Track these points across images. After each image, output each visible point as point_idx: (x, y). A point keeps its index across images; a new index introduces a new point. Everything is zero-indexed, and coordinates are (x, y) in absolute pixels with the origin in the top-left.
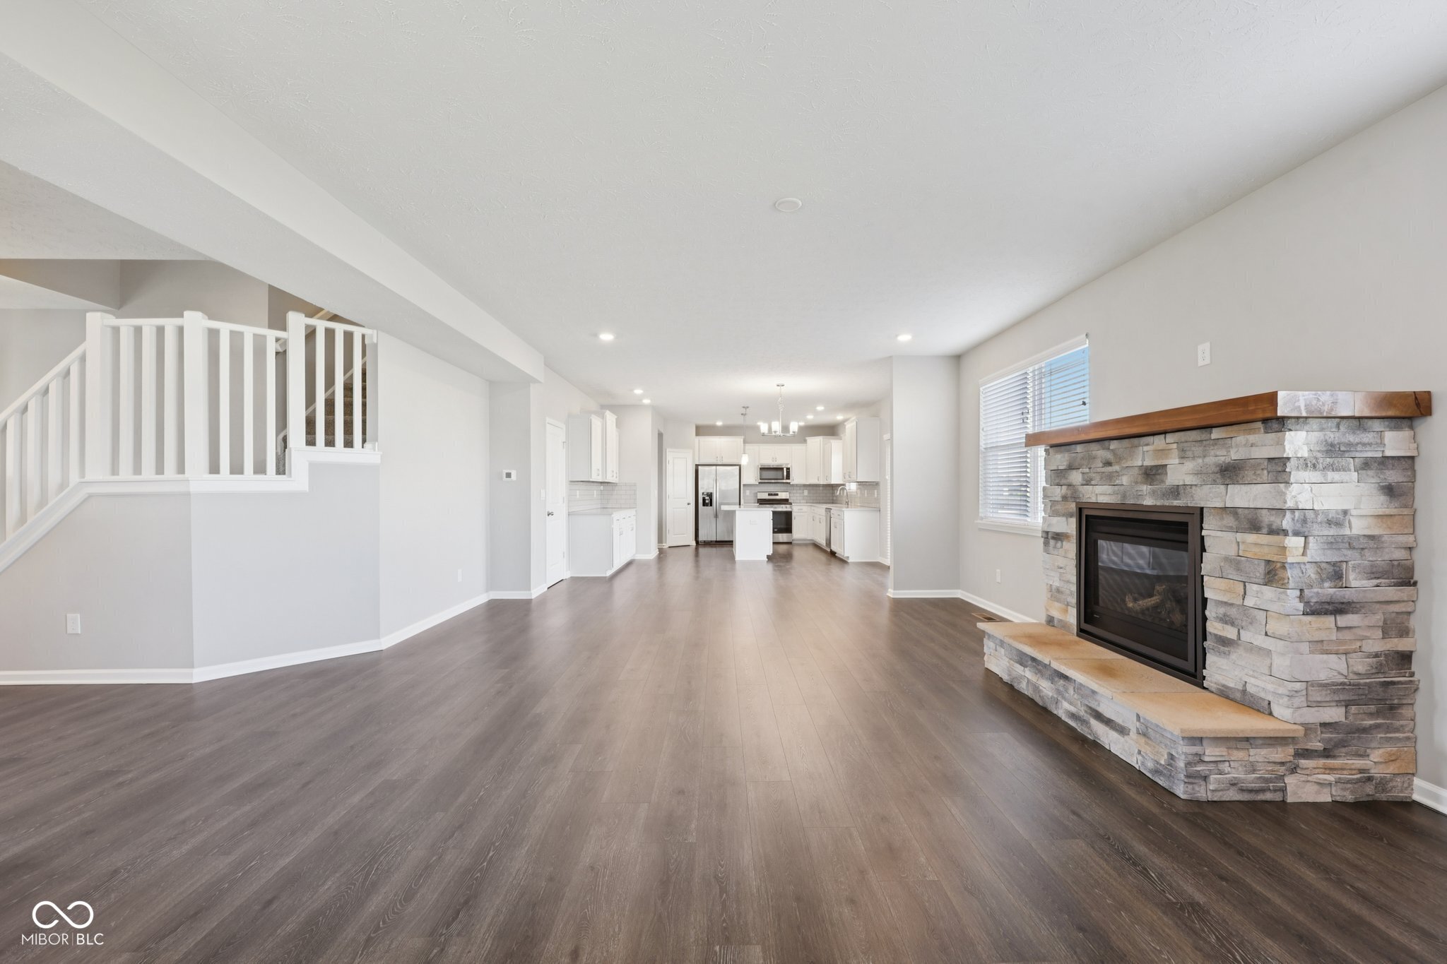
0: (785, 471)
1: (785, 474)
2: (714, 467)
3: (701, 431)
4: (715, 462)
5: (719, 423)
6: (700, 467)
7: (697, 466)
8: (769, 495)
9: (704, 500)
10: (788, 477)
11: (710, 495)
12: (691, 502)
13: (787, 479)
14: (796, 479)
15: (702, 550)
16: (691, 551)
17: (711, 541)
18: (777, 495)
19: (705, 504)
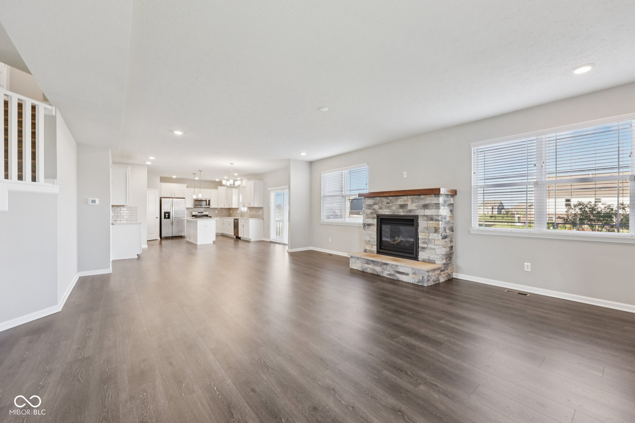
0: (208, 202)
1: (208, 203)
2: (171, 199)
3: (164, 180)
4: (170, 196)
5: (174, 177)
6: (162, 199)
7: (161, 198)
8: (198, 213)
9: (165, 216)
10: (209, 204)
11: (169, 213)
12: (158, 217)
13: (208, 205)
14: (213, 205)
15: (164, 242)
16: (158, 242)
17: (169, 237)
18: (203, 213)
19: (165, 218)
